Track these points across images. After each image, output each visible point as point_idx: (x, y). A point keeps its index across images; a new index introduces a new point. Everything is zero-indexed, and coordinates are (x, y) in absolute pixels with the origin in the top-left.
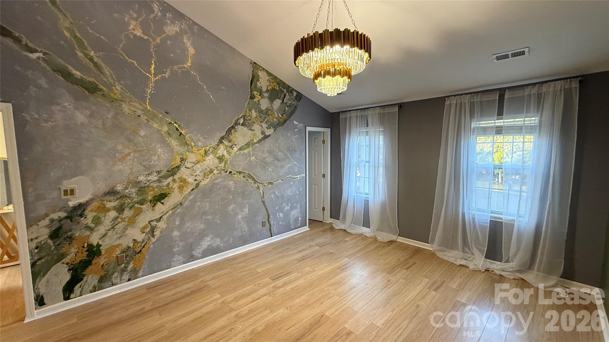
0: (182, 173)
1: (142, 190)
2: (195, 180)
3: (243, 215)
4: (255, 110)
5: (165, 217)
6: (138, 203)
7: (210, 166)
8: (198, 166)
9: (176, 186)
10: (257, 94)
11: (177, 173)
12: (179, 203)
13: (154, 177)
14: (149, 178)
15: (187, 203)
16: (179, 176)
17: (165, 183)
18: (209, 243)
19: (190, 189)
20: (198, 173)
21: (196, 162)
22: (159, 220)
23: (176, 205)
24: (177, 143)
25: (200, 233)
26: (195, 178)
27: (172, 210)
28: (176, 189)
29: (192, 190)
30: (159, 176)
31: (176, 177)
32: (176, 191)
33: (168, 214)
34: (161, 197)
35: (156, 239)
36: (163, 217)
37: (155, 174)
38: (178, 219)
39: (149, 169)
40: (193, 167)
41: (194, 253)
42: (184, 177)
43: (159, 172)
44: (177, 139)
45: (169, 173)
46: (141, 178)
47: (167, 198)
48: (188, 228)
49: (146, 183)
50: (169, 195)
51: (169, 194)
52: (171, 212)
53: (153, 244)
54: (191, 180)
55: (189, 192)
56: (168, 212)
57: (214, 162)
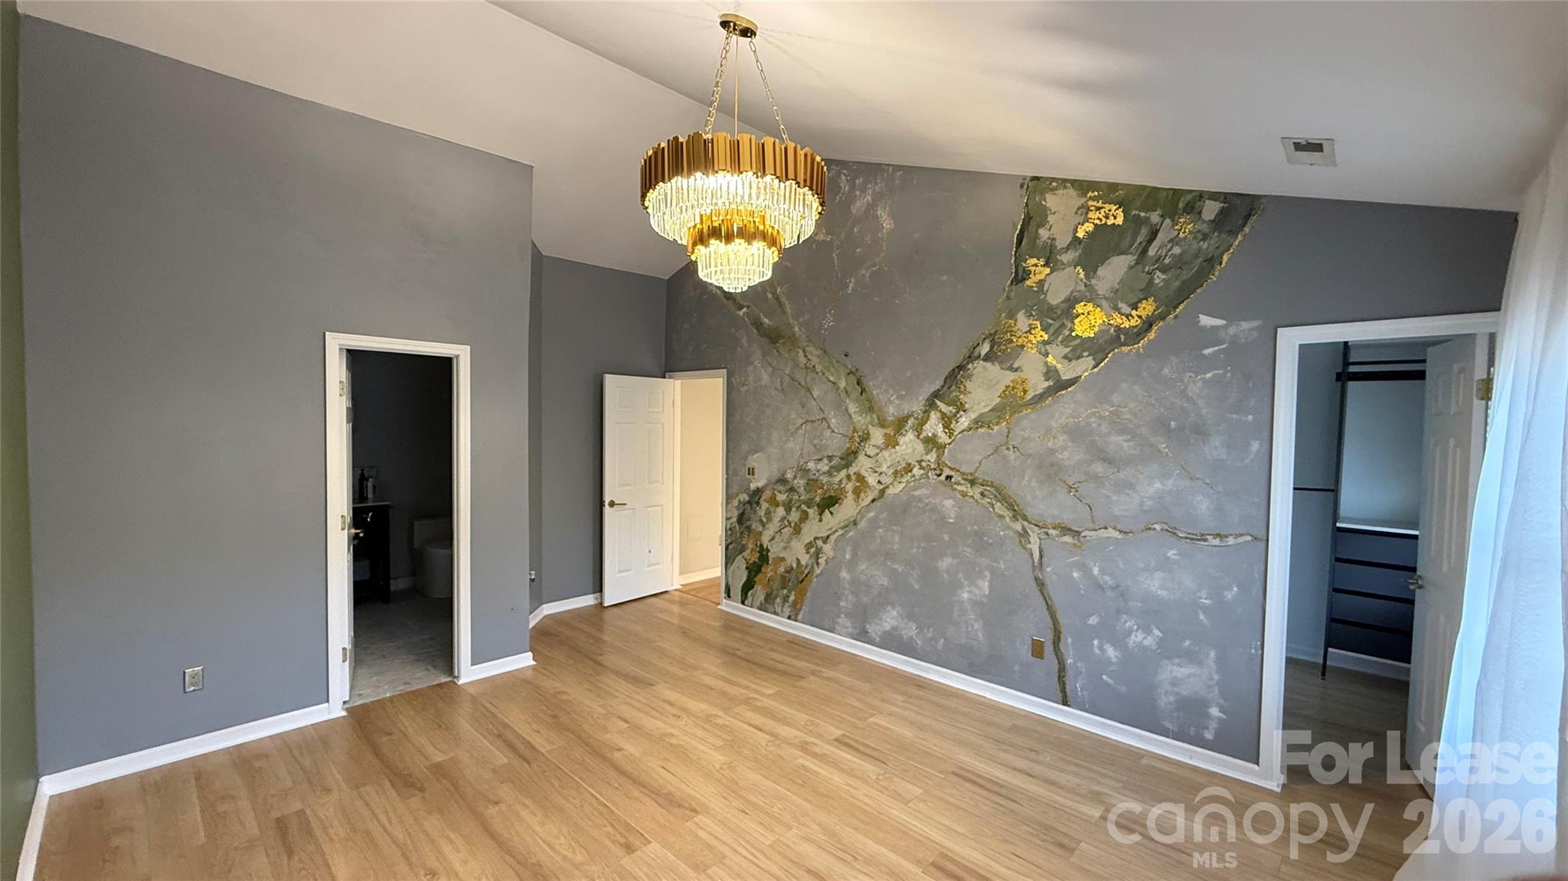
0: (859, 465)
1: (812, 484)
2: (879, 482)
3: (975, 595)
4: (1027, 311)
5: (833, 538)
6: (804, 503)
7: (906, 457)
8: (886, 453)
9: (850, 487)
10: (1036, 265)
11: (853, 464)
12: (852, 520)
13: (824, 467)
14: (819, 467)
15: (862, 524)
16: (855, 471)
17: (837, 480)
18: (895, 623)
19: (870, 499)
20: (884, 469)
21: (882, 446)
22: (826, 540)
23: (847, 522)
24: (857, 407)
25: (880, 594)
26: (879, 478)
27: (842, 528)
28: (850, 493)
29: (873, 501)
30: (831, 464)
31: (852, 470)
32: (850, 496)
33: (837, 534)
34: (830, 502)
35: (821, 568)
36: (831, 537)
37: (826, 461)
38: (849, 549)
39: (819, 451)
40: (877, 454)
41: (870, 628)
42: (863, 473)
43: (830, 458)
44: (857, 401)
45: (843, 462)
46: (811, 465)
47: (837, 505)
48: (862, 572)
49: (815, 474)
50: (840, 501)
51: (840, 499)
52: (840, 532)
53: (817, 577)
54: (872, 480)
55: (868, 503)
56: (836, 531)
57: (914, 450)
